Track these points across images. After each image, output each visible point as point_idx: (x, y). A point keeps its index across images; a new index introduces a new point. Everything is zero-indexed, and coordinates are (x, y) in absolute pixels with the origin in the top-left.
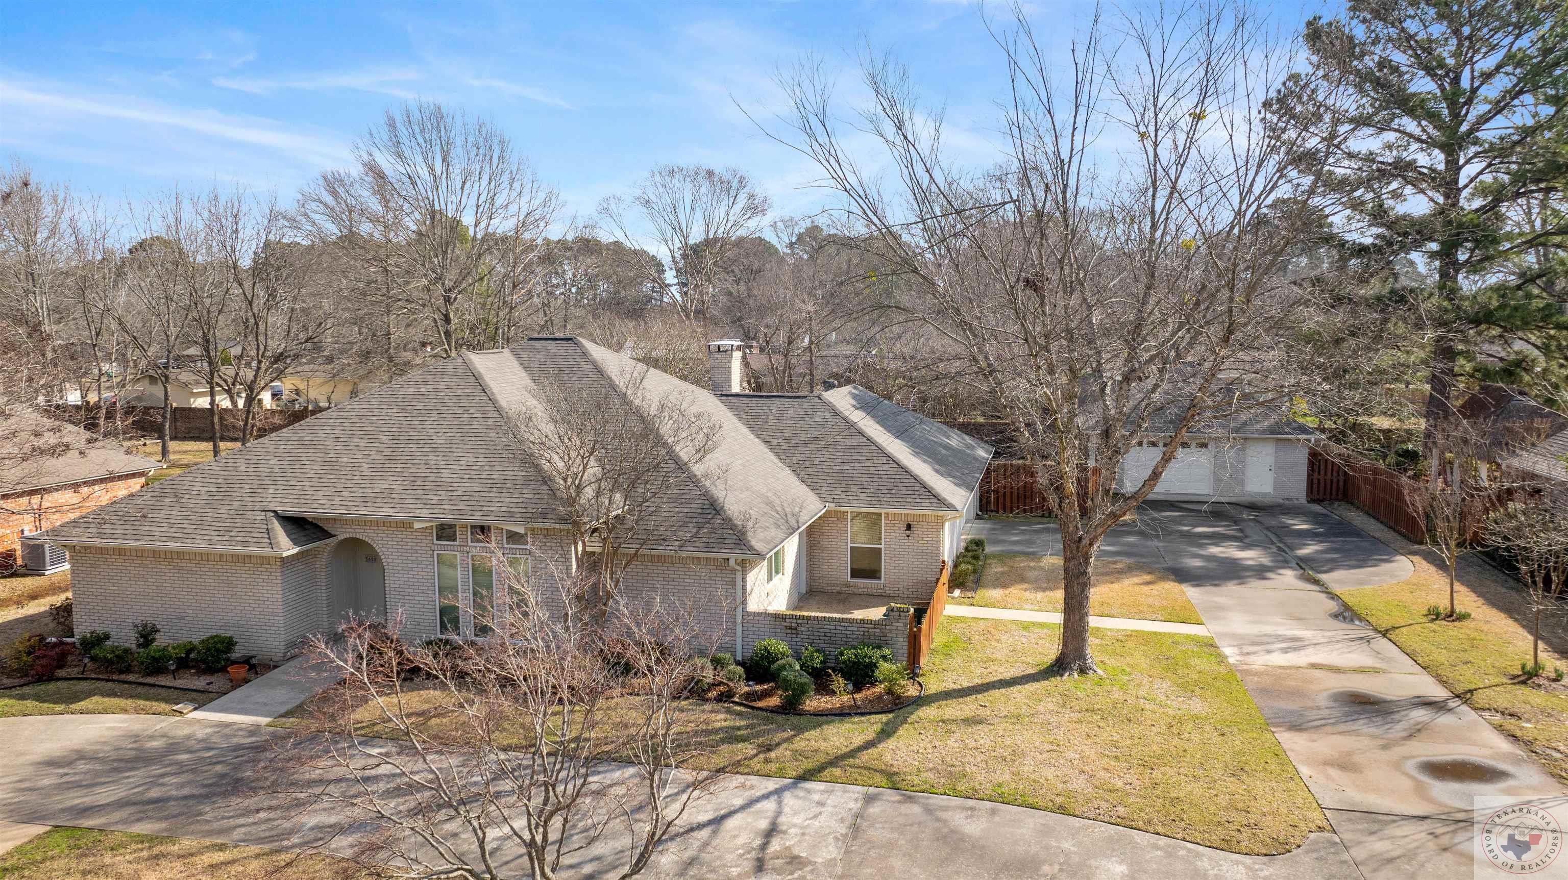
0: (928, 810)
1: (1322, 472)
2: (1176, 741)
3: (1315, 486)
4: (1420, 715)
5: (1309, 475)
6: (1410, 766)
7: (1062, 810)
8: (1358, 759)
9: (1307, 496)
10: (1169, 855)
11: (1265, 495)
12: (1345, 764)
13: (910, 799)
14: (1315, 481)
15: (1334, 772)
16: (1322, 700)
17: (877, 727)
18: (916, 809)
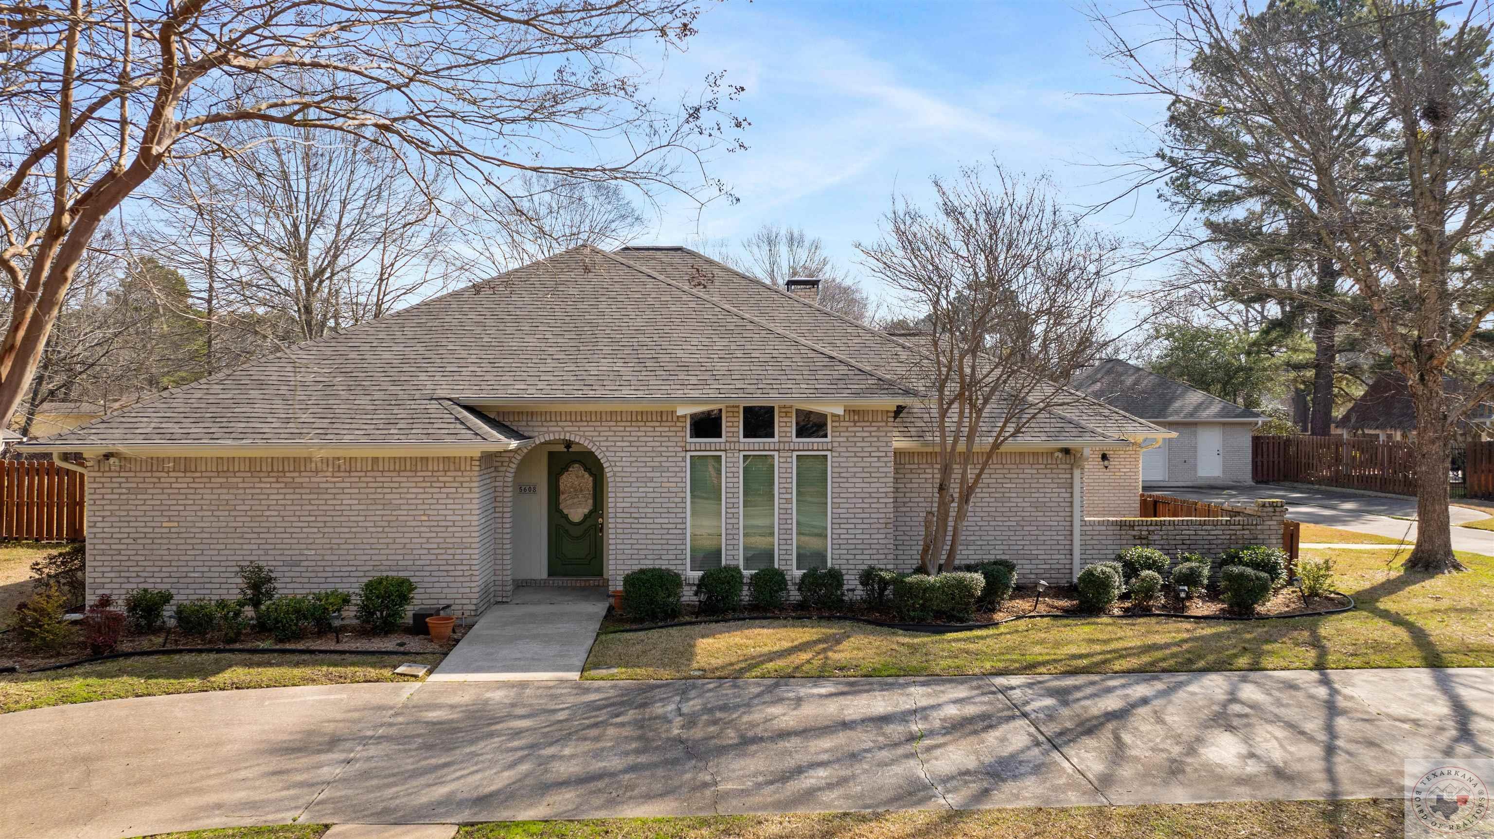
1: (1265, 456)
3: (1259, 468)
5: (1253, 459)
9: (1253, 478)
11: (1215, 478)
14: (1259, 464)
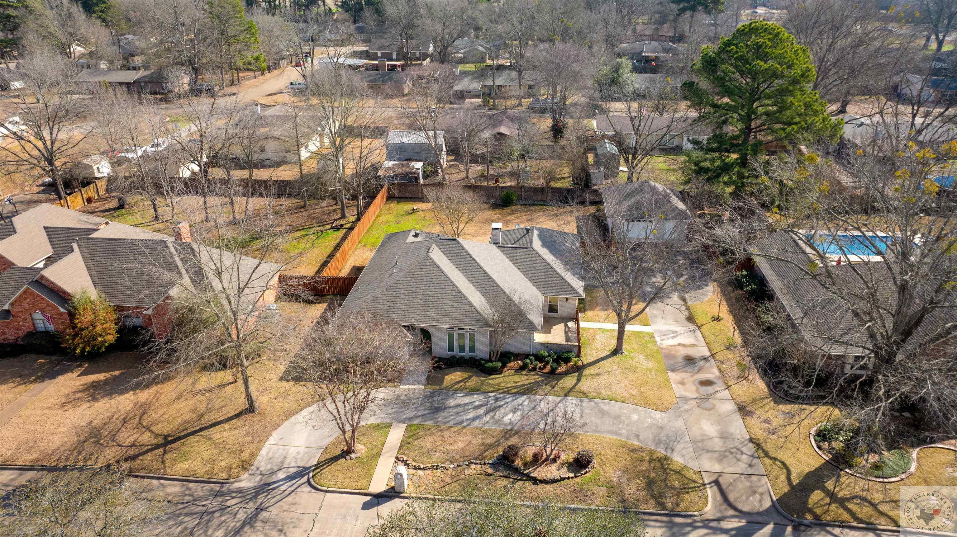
0: (596, 403)
2: (646, 378)
4: (702, 363)
6: (696, 383)
7: (623, 402)
8: (685, 381)
10: (646, 413)
12: (682, 383)
13: (591, 401)
15: (680, 385)
16: (680, 359)
17: (576, 378)
18: (593, 404)
